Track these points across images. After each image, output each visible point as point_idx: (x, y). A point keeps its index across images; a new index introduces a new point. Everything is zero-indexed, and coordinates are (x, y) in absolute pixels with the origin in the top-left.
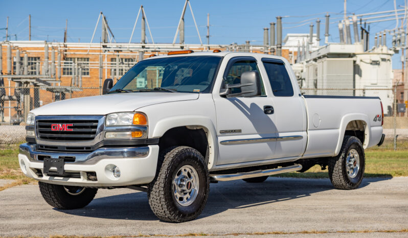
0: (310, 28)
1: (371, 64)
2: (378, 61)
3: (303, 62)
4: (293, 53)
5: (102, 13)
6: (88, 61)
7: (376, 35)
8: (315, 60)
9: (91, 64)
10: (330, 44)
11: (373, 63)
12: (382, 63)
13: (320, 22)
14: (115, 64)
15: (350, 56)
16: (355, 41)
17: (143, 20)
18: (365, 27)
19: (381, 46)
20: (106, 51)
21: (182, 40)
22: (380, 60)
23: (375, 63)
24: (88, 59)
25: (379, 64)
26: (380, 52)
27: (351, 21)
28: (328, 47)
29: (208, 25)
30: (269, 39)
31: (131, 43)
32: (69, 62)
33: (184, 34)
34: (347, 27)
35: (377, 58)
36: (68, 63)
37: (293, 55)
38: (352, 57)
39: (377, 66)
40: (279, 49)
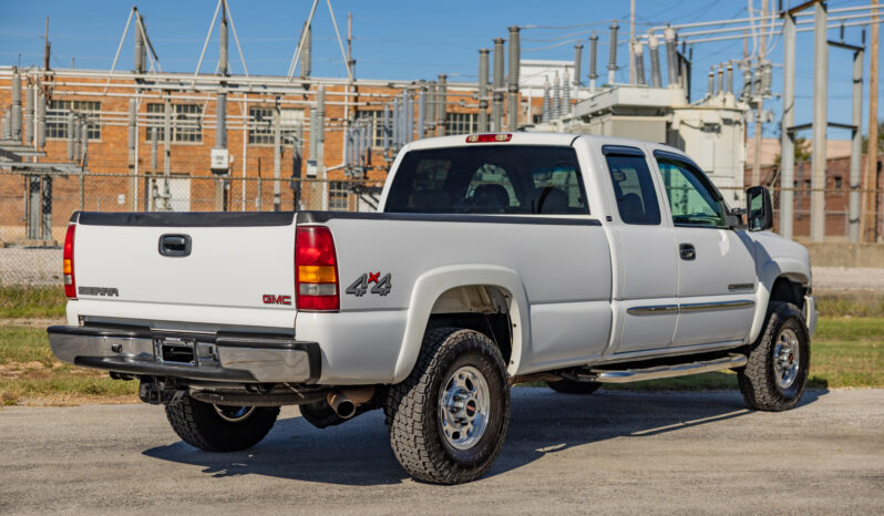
0: (575, 51)
1: (702, 129)
2: (715, 124)
3: (556, 120)
4: (529, 100)
5: (135, 9)
6: (98, 108)
7: (712, 69)
8: (586, 119)
9: (104, 115)
10: (618, 87)
11: (707, 128)
12: (726, 129)
13: (597, 39)
14: (163, 118)
15: (659, 111)
16: (670, 82)
17: (223, 25)
18: (684, 51)
19: (721, 92)
20: (143, 89)
21: (307, 69)
22: (721, 123)
23: (710, 128)
24: (98, 105)
25: (718, 131)
26: (721, 105)
27: (660, 39)
28: (614, 92)
29: (349, 37)
30: (491, 71)
31: (199, 74)
32: (58, 110)
33: (310, 56)
34: (652, 51)
35: (713, 117)
36: (54, 114)
37: (529, 104)
38: (663, 115)
39: (714, 134)
40: (513, 94)
